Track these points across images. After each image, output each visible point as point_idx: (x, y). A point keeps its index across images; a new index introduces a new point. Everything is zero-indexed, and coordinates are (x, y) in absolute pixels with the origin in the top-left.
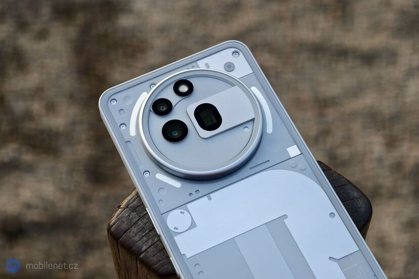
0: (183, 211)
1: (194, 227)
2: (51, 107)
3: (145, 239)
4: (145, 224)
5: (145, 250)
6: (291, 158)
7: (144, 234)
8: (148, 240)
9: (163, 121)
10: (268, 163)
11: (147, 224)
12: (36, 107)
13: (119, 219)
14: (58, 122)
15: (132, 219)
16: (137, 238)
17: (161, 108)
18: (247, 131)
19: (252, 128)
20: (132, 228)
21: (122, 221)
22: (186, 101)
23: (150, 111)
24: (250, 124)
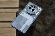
1: (23, 14)
2: (48, 22)
12: (47, 20)
14: (48, 23)
17: (32, 6)
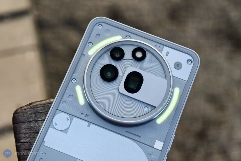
0: (69, 118)
1: (65, 133)
3: (27, 135)
4: (34, 126)
5: (23, 142)
6: (153, 147)
7: (29, 132)
8: (28, 137)
9: (110, 62)
10: (139, 138)
11: (35, 127)
13: (23, 112)
15: (30, 118)
16: (23, 131)
17: (117, 53)
18: (146, 110)
19: (149, 111)
20: (25, 123)
21: (23, 115)
22: (133, 62)
23: (109, 49)
24: (151, 108)
